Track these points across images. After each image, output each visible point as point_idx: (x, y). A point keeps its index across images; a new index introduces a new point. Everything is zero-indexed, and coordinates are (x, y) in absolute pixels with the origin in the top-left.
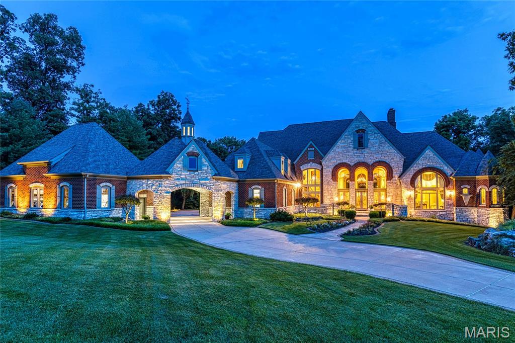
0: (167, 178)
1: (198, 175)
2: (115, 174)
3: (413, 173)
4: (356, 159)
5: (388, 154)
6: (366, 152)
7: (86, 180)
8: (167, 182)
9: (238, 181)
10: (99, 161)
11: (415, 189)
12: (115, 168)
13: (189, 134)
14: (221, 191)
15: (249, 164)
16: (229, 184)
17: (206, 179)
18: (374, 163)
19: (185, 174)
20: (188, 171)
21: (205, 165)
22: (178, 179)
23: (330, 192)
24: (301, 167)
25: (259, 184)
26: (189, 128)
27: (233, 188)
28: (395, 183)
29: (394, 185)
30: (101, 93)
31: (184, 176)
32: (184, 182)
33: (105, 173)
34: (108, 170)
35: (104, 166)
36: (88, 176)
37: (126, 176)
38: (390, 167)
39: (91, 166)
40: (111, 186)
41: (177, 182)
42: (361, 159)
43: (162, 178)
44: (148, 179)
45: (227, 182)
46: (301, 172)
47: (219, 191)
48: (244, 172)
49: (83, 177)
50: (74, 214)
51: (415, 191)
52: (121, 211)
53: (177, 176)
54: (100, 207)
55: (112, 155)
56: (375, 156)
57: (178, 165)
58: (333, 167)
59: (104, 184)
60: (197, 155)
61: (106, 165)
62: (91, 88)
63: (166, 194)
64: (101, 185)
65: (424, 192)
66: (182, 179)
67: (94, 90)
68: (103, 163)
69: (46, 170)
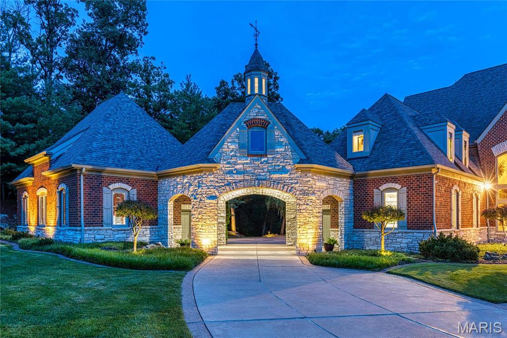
0: (210, 171)
1: (267, 162)
2: (134, 168)
7: (82, 177)
8: (211, 178)
9: (352, 177)
10: (112, 148)
12: (137, 160)
13: (256, 91)
14: (314, 193)
15: (376, 143)
16: (331, 182)
17: (283, 170)
19: (243, 163)
20: (248, 156)
21: (280, 144)
22: (230, 172)
24: (493, 148)
25: (395, 180)
26: (256, 80)
27: (342, 190)
30: (165, 68)
31: (241, 166)
32: (240, 177)
33: (117, 166)
34: (123, 163)
35: (118, 156)
36: (84, 170)
37: (154, 173)
39: (94, 155)
40: (129, 188)
41: (229, 178)
43: (201, 171)
44: (184, 175)
45: (327, 178)
46: (492, 161)
47: (307, 194)
48: (366, 157)
49: (78, 172)
50: (71, 235)
52: (148, 232)
53: (227, 167)
54: (111, 224)
55: (138, 140)
57: (229, 146)
59: (117, 185)
60: (265, 125)
61: (123, 154)
62: (151, 61)
63: (208, 201)
64: (112, 187)
66: (238, 172)
67: (156, 63)
68: (119, 150)
69: (48, 167)
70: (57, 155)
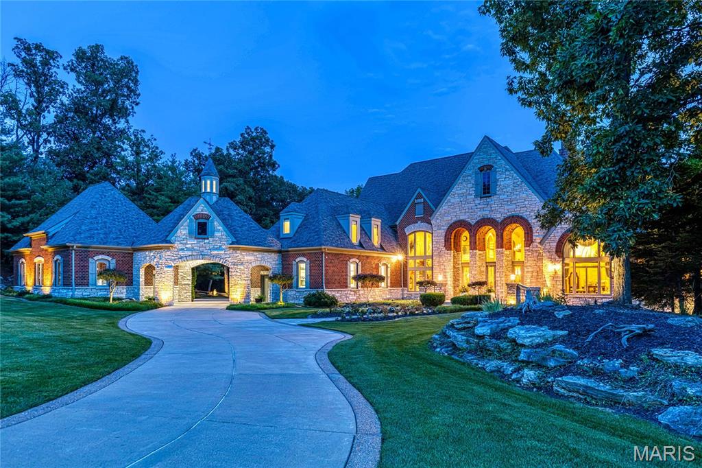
0: (168, 248)
1: (209, 243)
2: (114, 245)
3: (560, 234)
4: (479, 213)
5: (526, 203)
6: (493, 201)
7: (73, 252)
8: (168, 253)
9: (279, 252)
10: (97, 229)
11: (563, 260)
12: (117, 238)
13: (208, 190)
14: (242, 264)
15: (299, 227)
16: (260, 256)
17: (219, 248)
18: (505, 219)
19: (192, 243)
20: (195, 238)
21: (219, 230)
22: (183, 249)
23: (442, 267)
24: (406, 230)
26: (208, 182)
27: (271, 262)
28: (536, 251)
29: (535, 254)
30: (155, 140)
31: (190, 246)
32: (190, 253)
33: (100, 243)
34: (105, 241)
35: (102, 236)
36: (75, 247)
37: (130, 247)
38: (529, 224)
39: (83, 236)
40: (110, 259)
41: (181, 253)
42: (487, 214)
43: (161, 249)
44: (151, 249)
45: (255, 253)
46: (405, 238)
47: (237, 265)
48: (291, 238)
49: (71, 248)
50: (65, 293)
51: (564, 264)
52: (125, 291)
53: (181, 246)
54: (95, 285)
55: (119, 222)
56: (506, 207)
57: (183, 231)
58: (446, 228)
59: (100, 257)
60: (208, 217)
61: (105, 234)
62: (142, 134)
63: (166, 269)
64: (96, 258)
65: (577, 265)
66: (188, 249)
67: (146, 136)
68: (102, 231)
69: (45, 242)
70: (54, 232)
